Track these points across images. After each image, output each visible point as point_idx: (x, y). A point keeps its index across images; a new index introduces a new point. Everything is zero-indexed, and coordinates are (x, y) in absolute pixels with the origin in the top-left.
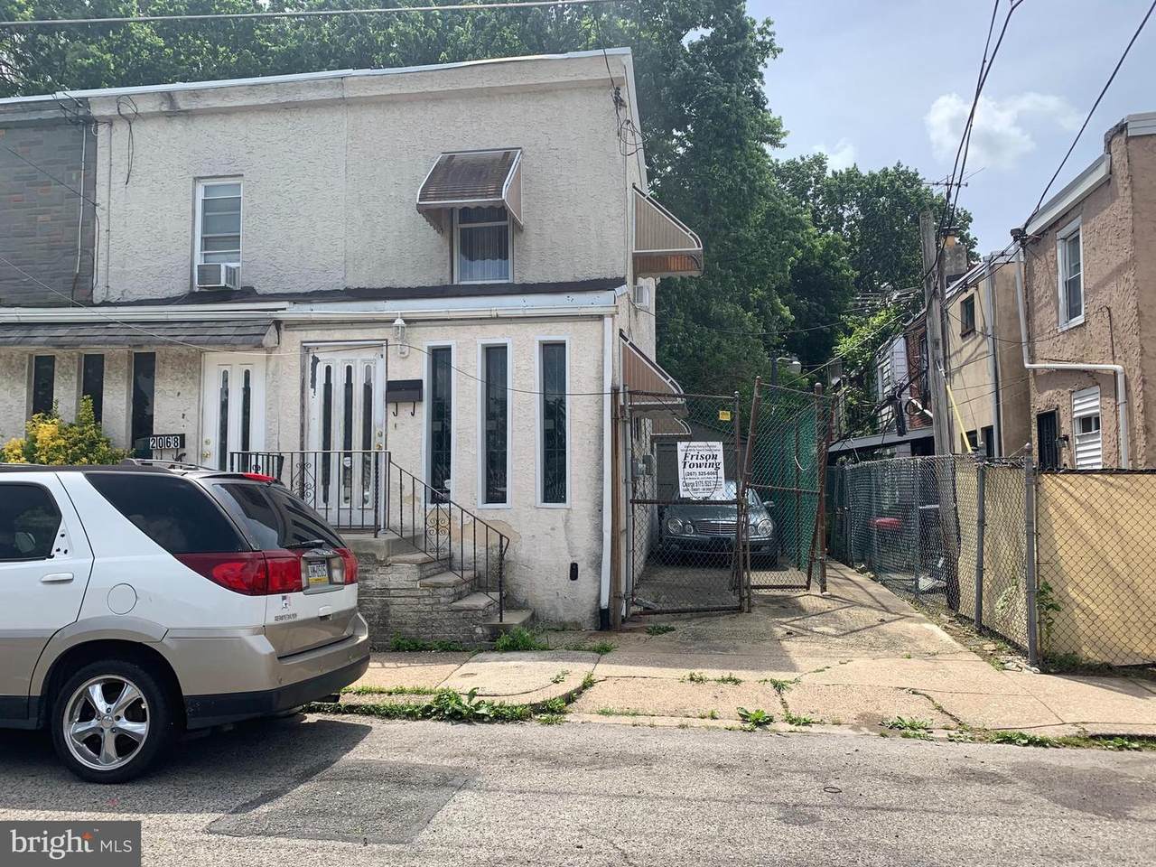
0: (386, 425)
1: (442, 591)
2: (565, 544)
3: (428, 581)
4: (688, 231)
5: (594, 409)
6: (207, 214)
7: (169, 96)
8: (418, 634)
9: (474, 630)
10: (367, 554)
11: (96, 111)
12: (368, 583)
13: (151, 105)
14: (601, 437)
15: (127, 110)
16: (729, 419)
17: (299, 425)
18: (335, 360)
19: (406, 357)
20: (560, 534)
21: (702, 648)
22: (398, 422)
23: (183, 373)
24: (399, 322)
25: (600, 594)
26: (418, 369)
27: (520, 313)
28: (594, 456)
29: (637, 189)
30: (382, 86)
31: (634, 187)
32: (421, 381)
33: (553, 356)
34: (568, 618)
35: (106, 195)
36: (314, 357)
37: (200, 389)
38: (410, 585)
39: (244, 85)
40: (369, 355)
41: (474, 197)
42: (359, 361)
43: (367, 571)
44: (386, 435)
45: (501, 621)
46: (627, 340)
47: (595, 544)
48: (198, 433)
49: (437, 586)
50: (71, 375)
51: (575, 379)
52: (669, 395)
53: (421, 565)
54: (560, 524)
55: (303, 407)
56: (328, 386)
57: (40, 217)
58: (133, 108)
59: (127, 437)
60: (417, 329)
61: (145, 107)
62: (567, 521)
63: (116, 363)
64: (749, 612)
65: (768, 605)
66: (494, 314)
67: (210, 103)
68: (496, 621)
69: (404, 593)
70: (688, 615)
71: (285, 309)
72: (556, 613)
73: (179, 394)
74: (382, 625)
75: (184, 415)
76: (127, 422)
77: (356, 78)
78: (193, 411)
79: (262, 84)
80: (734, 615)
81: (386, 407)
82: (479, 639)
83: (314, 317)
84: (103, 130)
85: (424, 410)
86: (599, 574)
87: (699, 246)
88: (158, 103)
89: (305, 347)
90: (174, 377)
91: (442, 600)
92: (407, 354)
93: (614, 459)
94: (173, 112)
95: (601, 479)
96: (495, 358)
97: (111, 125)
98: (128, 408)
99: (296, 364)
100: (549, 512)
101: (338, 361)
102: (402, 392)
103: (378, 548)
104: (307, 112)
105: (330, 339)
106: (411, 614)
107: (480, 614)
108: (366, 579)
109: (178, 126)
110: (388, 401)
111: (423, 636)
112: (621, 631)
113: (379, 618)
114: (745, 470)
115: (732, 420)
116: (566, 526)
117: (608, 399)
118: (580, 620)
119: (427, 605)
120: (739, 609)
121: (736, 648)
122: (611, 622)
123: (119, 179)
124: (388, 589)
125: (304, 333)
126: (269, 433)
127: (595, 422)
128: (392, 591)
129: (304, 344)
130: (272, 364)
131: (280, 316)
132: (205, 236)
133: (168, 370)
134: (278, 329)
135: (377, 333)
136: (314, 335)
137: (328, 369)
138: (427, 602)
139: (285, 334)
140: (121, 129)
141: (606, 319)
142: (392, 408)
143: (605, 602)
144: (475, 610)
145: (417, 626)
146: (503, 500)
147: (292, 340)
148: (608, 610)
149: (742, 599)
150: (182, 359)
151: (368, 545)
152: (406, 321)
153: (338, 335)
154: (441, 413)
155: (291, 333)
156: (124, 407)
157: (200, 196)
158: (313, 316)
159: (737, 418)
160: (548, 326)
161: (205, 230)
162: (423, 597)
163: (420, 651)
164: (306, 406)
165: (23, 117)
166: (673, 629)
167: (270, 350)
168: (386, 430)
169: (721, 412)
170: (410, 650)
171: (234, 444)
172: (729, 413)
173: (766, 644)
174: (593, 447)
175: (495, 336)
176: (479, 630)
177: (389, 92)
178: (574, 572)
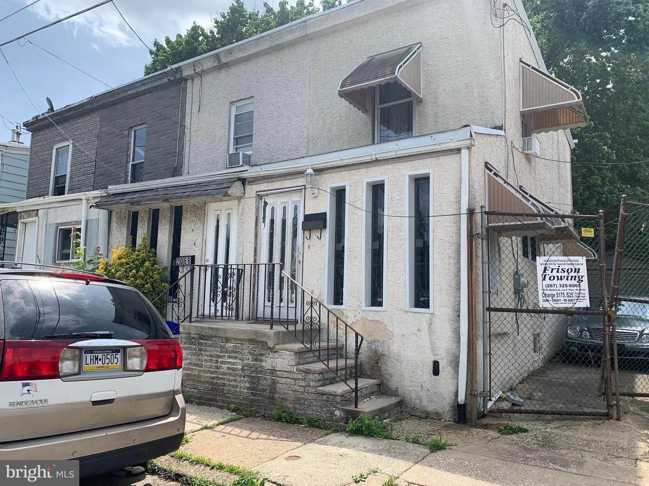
0: (303, 246)
1: (311, 377)
2: (428, 344)
3: (301, 367)
4: (568, 88)
5: (454, 228)
6: (237, 123)
7: (217, 56)
8: (295, 409)
9: (334, 412)
10: (262, 342)
11: (186, 73)
12: (263, 364)
13: (209, 64)
14: (459, 252)
15: (198, 70)
16: (593, 236)
17: (253, 249)
18: (276, 203)
19: (316, 197)
20: (425, 334)
21: (542, 459)
22: (310, 244)
23: (195, 217)
24: (310, 171)
25: (457, 391)
26: (324, 205)
27: (393, 155)
28: (453, 269)
29: (523, 62)
30: (329, 21)
31: (521, 61)
32: (325, 214)
33: (421, 184)
34: (430, 408)
35: (189, 121)
36: (265, 202)
37: (204, 226)
38: (289, 369)
39: (253, 40)
40: (296, 197)
41: (376, 78)
42: (290, 202)
43: (263, 355)
44: (303, 254)
45: (356, 407)
46: (491, 171)
47: (454, 345)
48: (202, 255)
49: (308, 372)
50: (145, 221)
51: (437, 204)
52: (527, 215)
53: (299, 353)
54: (425, 326)
55: (256, 235)
56: (272, 221)
57: (162, 138)
58: (201, 68)
59: (168, 257)
60: (324, 175)
61: (207, 65)
62: (431, 324)
63: (165, 213)
64: (618, 419)
65: (644, 413)
66: (374, 158)
67: (236, 56)
68: (352, 407)
69: (285, 375)
70: (549, 417)
71: (247, 171)
72: (421, 403)
73: (193, 230)
74: (271, 398)
75: (195, 243)
76: (169, 248)
77: (313, 20)
78: (199, 241)
79: (263, 37)
80: (600, 422)
81: (304, 234)
82: (337, 421)
83: (262, 173)
84: (189, 82)
85: (328, 234)
86: (457, 372)
87: (579, 98)
88: (212, 62)
89: (259, 195)
90: (191, 220)
91: (312, 383)
92: (316, 194)
93: (470, 271)
94: (221, 66)
95: (458, 289)
96: (377, 190)
97: (193, 80)
98: (169, 240)
99: (253, 207)
100: (416, 315)
101: (278, 203)
102: (315, 222)
103: (268, 337)
104: (288, 49)
105: (272, 188)
106: (290, 392)
107: (338, 399)
108: (261, 361)
109: (223, 73)
110: (304, 229)
111: (298, 411)
112: (476, 426)
113: (269, 392)
114: (612, 283)
115: (596, 236)
116: (429, 328)
117: (464, 219)
118: (440, 411)
119: (301, 386)
120: (607, 416)
121: (580, 464)
122: (468, 416)
123: (195, 110)
124: (275, 370)
125: (258, 185)
126: (239, 254)
127: (454, 240)
128: (278, 372)
129: (258, 193)
130: (241, 208)
131: (244, 175)
132: (236, 137)
133: (188, 216)
134: (244, 184)
135: (300, 182)
136: (263, 186)
137: (273, 208)
138: (301, 384)
139: (248, 187)
140: (197, 82)
141: (462, 151)
142: (307, 234)
143: (461, 398)
144: (336, 396)
145: (294, 402)
146: (380, 304)
147: (252, 190)
148: (464, 405)
149: (609, 406)
150: (195, 208)
151: (264, 334)
152: (315, 170)
153: (277, 185)
154: (339, 236)
155: (251, 186)
156: (167, 239)
157: (234, 113)
158: (261, 173)
159: (602, 233)
160: (416, 163)
161: (235, 134)
162: (298, 379)
163: (294, 423)
164: (259, 236)
165: (155, 84)
166: (526, 431)
167: (239, 198)
168: (303, 250)
169: (583, 229)
170: (287, 421)
171: (221, 261)
172: (592, 230)
173: (620, 463)
174: (452, 261)
175: (375, 174)
176: (337, 413)
177: (333, 24)
178: (436, 370)
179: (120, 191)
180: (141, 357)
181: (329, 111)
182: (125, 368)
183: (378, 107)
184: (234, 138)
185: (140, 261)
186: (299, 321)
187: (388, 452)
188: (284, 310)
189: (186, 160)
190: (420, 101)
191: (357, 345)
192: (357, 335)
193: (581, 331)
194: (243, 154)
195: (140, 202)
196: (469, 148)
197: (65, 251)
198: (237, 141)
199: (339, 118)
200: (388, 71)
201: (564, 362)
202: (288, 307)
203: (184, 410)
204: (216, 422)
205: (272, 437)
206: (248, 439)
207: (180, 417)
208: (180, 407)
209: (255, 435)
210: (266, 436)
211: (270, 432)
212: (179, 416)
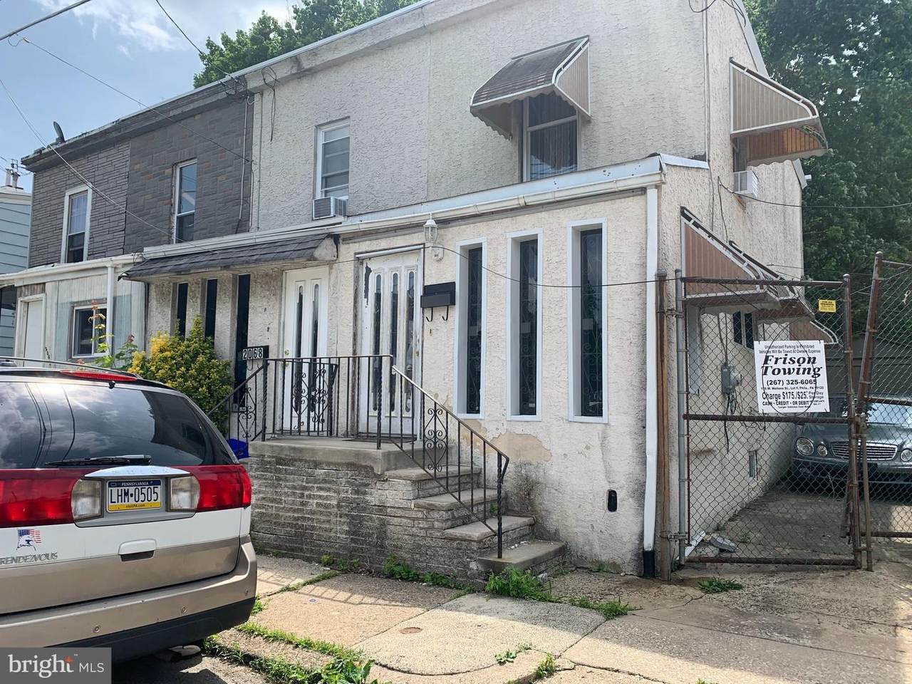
0: (423, 331)
1: (435, 515)
2: (600, 467)
3: (421, 501)
4: (799, 99)
5: (637, 302)
6: (327, 156)
7: (296, 60)
8: (414, 561)
9: (468, 564)
10: (366, 467)
11: (252, 85)
12: (368, 498)
13: (285, 70)
14: (644, 336)
15: (269, 79)
16: (835, 311)
17: (351, 335)
18: (384, 269)
19: (441, 259)
20: (596, 453)
21: (764, 627)
22: (433, 328)
23: (269, 290)
24: (431, 223)
25: (642, 533)
26: (451, 271)
27: (549, 197)
28: (636, 360)
29: (734, 63)
30: (456, 6)
31: (732, 62)
32: (453, 284)
33: (589, 240)
34: (604, 558)
35: (258, 153)
36: (367, 267)
37: (280, 304)
38: (405, 504)
39: (347, 35)
40: (412, 261)
41: (524, 88)
42: (403, 268)
43: (367, 485)
44: (423, 342)
45: (500, 557)
46: (689, 219)
47: (638, 468)
48: (279, 345)
49: (431, 508)
50: (197, 297)
51: (612, 268)
52: (741, 282)
53: (418, 482)
54: (596, 442)
55: (355, 316)
56: (378, 294)
57: (219, 178)
58: (274, 76)
59: (231, 347)
60: (451, 229)
61: (283, 72)
62: (604, 439)
63: (225, 286)
64: (869, 569)
65: (905, 560)
66: (522, 202)
67: (323, 58)
68: (493, 558)
69: (399, 513)
70: (772, 567)
71: (341, 223)
72: (591, 550)
73: (266, 309)
74: (379, 546)
75: (268, 328)
76: (231, 336)
77: (433, 5)
78: (274, 325)
79: (361, 31)
80: (844, 573)
81: (423, 313)
82: (473, 576)
83: (363, 227)
84: (257, 97)
85: (457, 314)
86: (642, 506)
87: (814, 114)
88: (290, 67)
89: (358, 258)
90: (262, 295)
91: (437, 524)
92: (440, 256)
93: (660, 363)
94: (303, 74)
95: (644, 388)
96: (527, 250)
97: (262, 95)
98: (232, 325)
99: (351, 275)
100: (583, 426)
101: (386, 270)
102: (438, 296)
103: (375, 460)
104: (399, 48)
105: (378, 248)
106: (406, 537)
107: (475, 546)
108: (365, 493)
109: (306, 84)
110: (423, 307)
111: (418, 564)
112: (669, 582)
113: (377, 538)
114: (861, 378)
115: (839, 311)
116: (602, 444)
117: (651, 289)
118: (619, 561)
119: (421, 529)
120: (854, 565)
121: (816, 633)
122: (658, 567)
123: (267, 137)
124: (385, 507)
125: (357, 245)
126: (331, 343)
127: (638, 319)
128: (389, 509)
129: (357, 256)
130: (333, 277)
131: (336, 230)
132: (326, 175)
133: (259, 290)
134: (337, 242)
135: (416, 238)
136: (364, 246)
137: (379, 277)
138: (421, 526)
139: (343, 247)
140: (268, 97)
141: (649, 191)
142: (428, 313)
143: (649, 543)
144: (470, 541)
145: (412, 551)
146: (533, 412)
147: (348, 251)
148: (653, 553)
149: (857, 551)
150: (268, 277)
151: (367, 456)
152: (438, 222)
153: (383, 243)
154: (474, 316)
155: (347, 246)
156: (229, 323)
157: (321, 142)
158: (361, 227)
159: (847, 308)
160: (583, 209)
161: (323, 173)
162: (418, 519)
163: (412, 581)
164: (359, 317)
165: (209, 101)
166: (739, 587)
167: (331, 264)
168: (423, 336)
169: (820, 301)
170: (402, 578)
171: (306, 352)
172: (834, 302)
173: (873, 631)
174: (635, 349)
175: (525, 226)
176: (473, 566)
178: (612, 503)
179: (161, 255)
180: (190, 491)
181: (457, 136)
182: (168, 507)
183: (528, 130)
184: (322, 178)
185: (191, 354)
186: (418, 437)
187: (546, 620)
188: (396, 422)
189: (254, 211)
190: (587, 120)
191: (499, 470)
192: (500, 455)
193: (816, 445)
194: (336, 200)
195: (189, 270)
196: (658, 187)
197: (84, 342)
198: (327, 181)
199: (472, 147)
200: (542, 77)
201: (793, 489)
202: (401, 417)
203: (254, 565)
204: (302, 581)
205: (381, 601)
206: (346, 605)
207: (249, 574)
208: (249, 560)
209: (357, 598)
210: (372, 600)
211: (378, 594)
212: (247, 574)
